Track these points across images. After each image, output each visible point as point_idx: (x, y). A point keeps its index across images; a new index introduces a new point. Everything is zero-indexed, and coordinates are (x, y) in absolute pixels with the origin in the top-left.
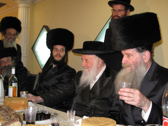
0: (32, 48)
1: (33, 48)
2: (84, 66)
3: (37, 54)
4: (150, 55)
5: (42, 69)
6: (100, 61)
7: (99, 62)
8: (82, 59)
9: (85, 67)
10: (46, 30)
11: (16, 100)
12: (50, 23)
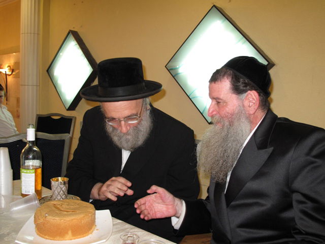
0: (47, 71)
1: (49, 70)
3: (57, 81)
4: (258, 99)
5: (67, 108)
10: (74, 39)
12: (81, 26)
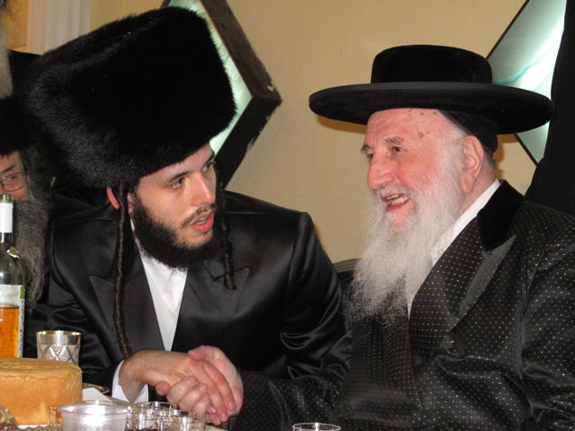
2: (381, 181)
6: (473, 153)
7: (465, 158)
8: (365, 147)
9: (382, 187)
11: (16, 370)
